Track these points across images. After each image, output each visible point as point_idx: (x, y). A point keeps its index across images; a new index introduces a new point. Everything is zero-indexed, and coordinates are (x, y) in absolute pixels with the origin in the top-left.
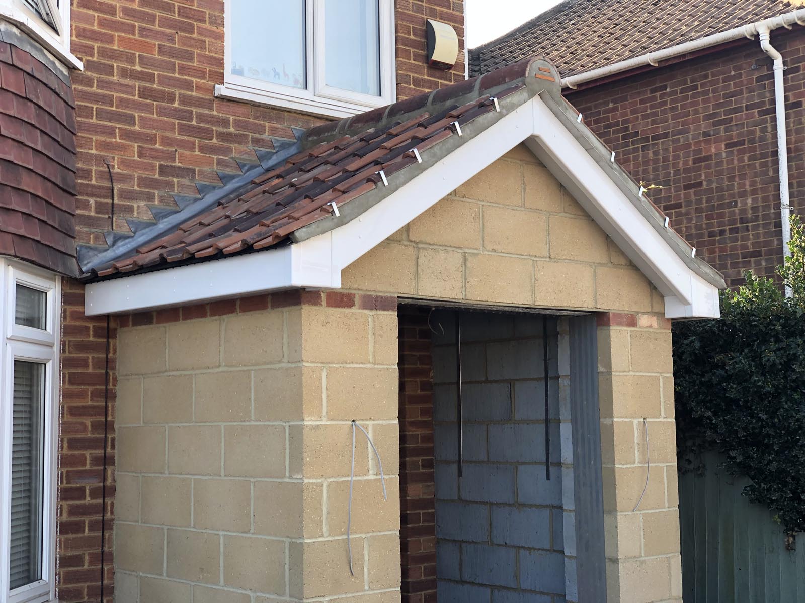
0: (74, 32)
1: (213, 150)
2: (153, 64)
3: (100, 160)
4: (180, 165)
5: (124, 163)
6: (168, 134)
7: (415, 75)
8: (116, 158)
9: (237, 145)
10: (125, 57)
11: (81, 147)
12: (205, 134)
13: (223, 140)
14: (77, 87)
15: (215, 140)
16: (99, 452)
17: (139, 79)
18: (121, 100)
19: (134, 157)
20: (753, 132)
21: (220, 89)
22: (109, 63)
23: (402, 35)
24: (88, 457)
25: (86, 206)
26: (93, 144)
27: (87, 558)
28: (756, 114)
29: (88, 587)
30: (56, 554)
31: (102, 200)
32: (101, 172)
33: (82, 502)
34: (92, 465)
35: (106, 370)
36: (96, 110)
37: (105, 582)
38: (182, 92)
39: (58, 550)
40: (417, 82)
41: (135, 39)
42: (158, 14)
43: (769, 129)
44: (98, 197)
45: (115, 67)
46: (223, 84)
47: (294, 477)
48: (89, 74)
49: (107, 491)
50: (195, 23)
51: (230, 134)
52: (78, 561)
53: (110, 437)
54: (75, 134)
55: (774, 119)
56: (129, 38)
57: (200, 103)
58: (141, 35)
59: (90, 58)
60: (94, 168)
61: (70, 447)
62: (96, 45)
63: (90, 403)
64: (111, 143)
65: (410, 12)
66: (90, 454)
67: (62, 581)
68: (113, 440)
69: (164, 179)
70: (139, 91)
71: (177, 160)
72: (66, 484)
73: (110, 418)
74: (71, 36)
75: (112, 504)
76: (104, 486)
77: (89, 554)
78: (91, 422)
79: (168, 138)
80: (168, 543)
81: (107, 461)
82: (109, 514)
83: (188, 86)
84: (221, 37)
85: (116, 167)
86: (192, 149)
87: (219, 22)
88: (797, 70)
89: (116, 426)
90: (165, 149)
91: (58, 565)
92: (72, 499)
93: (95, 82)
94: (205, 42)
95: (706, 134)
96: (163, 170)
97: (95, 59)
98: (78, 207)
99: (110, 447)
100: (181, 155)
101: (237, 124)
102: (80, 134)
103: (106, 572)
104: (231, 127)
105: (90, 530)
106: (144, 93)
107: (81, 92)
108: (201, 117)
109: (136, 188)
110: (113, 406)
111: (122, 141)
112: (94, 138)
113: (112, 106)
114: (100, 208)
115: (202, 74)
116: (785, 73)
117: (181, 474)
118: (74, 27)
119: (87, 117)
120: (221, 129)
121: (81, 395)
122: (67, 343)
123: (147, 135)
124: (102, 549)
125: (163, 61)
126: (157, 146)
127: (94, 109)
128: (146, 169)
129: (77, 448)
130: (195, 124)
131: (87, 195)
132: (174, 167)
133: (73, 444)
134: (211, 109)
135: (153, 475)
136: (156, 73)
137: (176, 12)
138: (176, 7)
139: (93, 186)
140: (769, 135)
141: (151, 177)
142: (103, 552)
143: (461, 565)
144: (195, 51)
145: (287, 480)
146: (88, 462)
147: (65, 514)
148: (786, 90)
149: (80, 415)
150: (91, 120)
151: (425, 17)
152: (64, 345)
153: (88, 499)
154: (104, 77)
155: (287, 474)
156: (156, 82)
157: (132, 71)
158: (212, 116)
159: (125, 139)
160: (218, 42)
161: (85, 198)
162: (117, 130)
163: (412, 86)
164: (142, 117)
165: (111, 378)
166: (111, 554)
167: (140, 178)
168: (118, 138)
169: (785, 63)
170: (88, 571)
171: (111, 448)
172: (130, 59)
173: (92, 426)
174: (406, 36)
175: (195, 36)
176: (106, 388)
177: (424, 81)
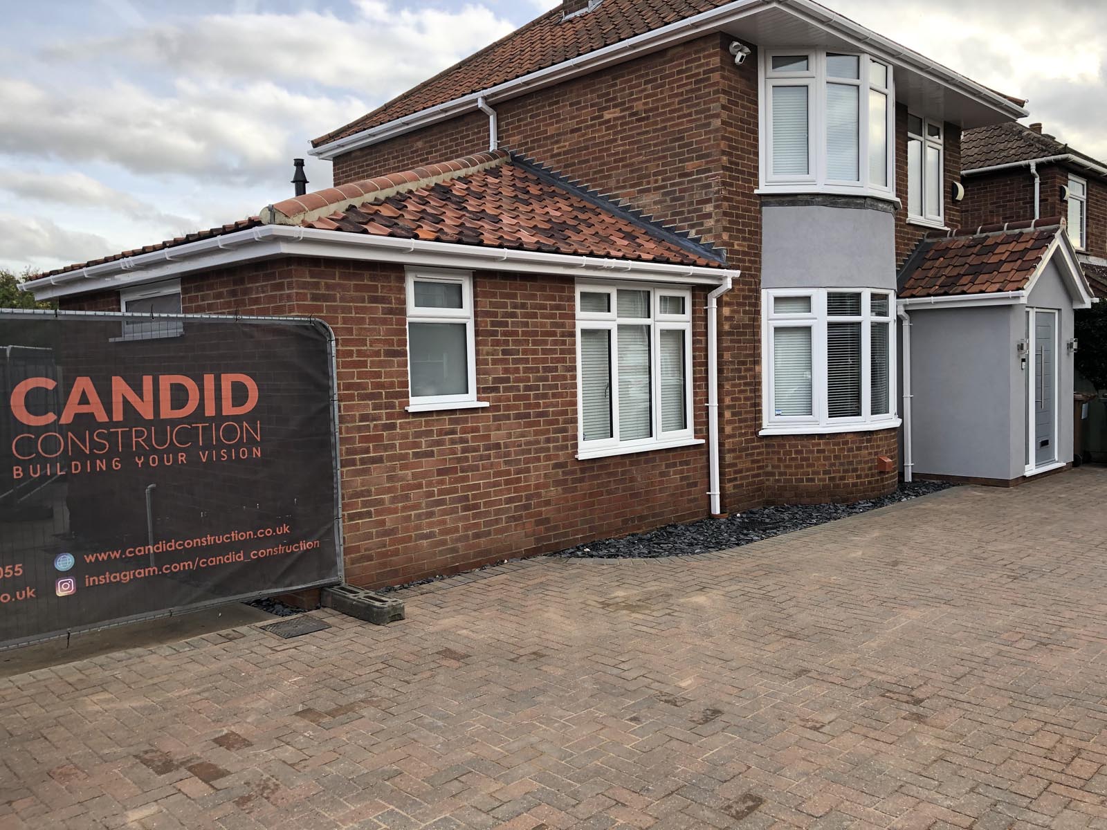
88: (1046, 183)
95: (991, 212)
116: (1040, 184)
148: (1040, 193)
169: (1040, 180)
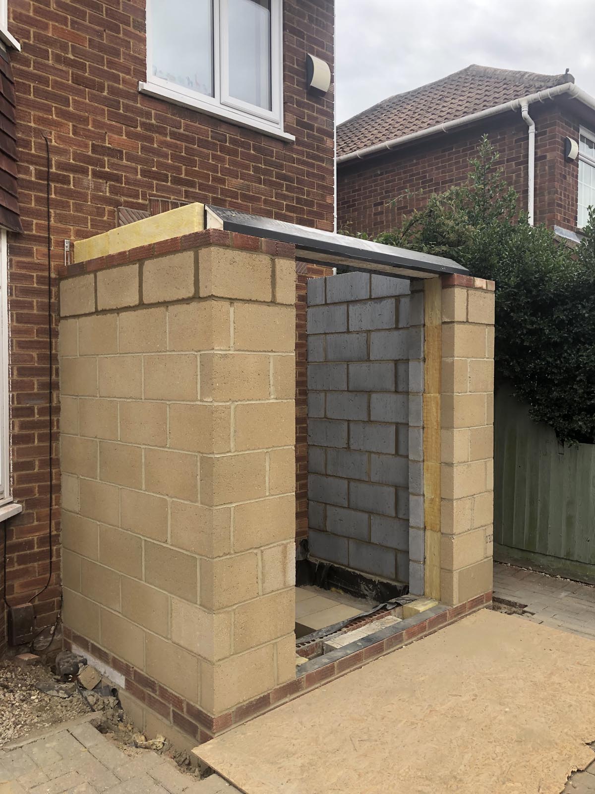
0: (11, 15)
1: (137, 137)
2: (84, 55)
3: (38, 133)
4: (110, 146)
5: (59, 138)
6: (99, 118)
7: (298, 98)
8: (53, 133)
9: (157, 135)
10: (58, 44)
11: (21, 120)
12: (131, 122)
13: (146, 129)
14: (15, 65)
15: (139, 129)
16: (45, 379)
17: (72, 66)
18: (56, 82)
19: (69, 134)
20: (511, 178)
21: (142, 85)
22: (44, 47)
23: (289, 64)
24: (36, 383)
25: (27, 171)
26: (32, 118)
27: (37, 463)
28: (514, 165)
29: (39, 486)
30: (10, 461)
31: (42, 168)
32: (39, 143)
33: (31, 419)
34: (39, 389)
35: (50, 312)
36: (34, 89)
37: (54, 482)
38: (111, 83)
39: (11, 457)
40: (299, 104)
41: (67, 30)
42: (88, 11)
43: (522, 175)
44: (37, 165)
45: (50, 52)
46: (145, 81)
47: (205, 400)
48: (26, 55)
49: (53, 410)
50: (121, 25)
51: (152, 125)
52: (30, 466)
53: (54, 367)
54: (14, 107)
55: (527, 168)
56: (62, 28)
57: (127, 95)
58: (73, 28)
59: (27, 41)
60: (33, 140)
61: (19, 374)
62: (32, 30)
63: (36, 338)
64: (48, 119)
65: (295, 46)
66: (38, 380)
67: (15, 482)
68: (57, 370)
69: (97, 156)
70: (72, 77)
71: (107, 142)
72: (18, 404)
73: (54, 352)
74: (9, 18)
75: (58, 421)
76: (50, 406)
77: (39, 460)
78: (37, 354)
79: (99, 122)
80: (100, 452)
81: (52, 386)
82: (55, 428)
83: (116, 79)
84: (143, 41)
85: (53, 141)
86: (120, 134)
87: (142, 27)
88: (545, 133)
89: (59, 358)
90: (96, 130)
91: (11, 469)
92: (22, 416)
93: (32, 62)
94: (129, 42)
96: (95, 148)
97: (31, 42)
98: (19, 172)
99: (54, 375)
100: (110, 137)
101: (157, 117)
102: (19, 107)
103: (54, 474)
104: (153, 119)
105: (39, 441)
106: (77, 80)
107: (19, 69)
108: (127, 108)
109: (71, 161)
110: (56, 342)
111: (58, 119)
112: (32, 113)
113: (48, 87)
114: (39, 174)
115: (127, 71)
116: (536, 136)
117: (109, 397)
118: (11, 10)
119: (25, 93)
120: (144, 120)
121: (28, 332)
122: (14, 288)
123: (81, 117)
124: (50, 455)
125: (92, 53)
126: (90, 127)
127: (32, 87)
128: (80, 146)
129: (24, 375)
130: (122, 112)
131: (27, 162)
132: (105, 147)
133: (22, 371)
134: (136, 101)
135: (87, 397)
136: (87, 63)
137: (104, 13)
138: (104, 8)
139: (33, 155)
140: (522, 179)
141: (84, 153)
142: (51, 459)
143: (326, 464)
144: (122, 49)
145: (198, 403)
146: (36, 386)
147: (17, 429)
148: (536, 148)
149: (28, 348)
150: (29, 97)
151: (306, 52)
152: (11, 289)
153: (37, 416)
154: (40, 60)
155: (199, 398)
156: (88, 71)
157: (66, 58)
158: (137, 108)
159: (61, 117)
160: (141, 44)
161: (26, 164)
162: (53, 109)
163: (295, 106)
164: (75, 100)
165: (54, 319)
166: (58, 460)
167: (74, 153)
168: (54, 116)
169: (536, 129)
170: (38, 473)
171: (56, 375)
172: (64, 47)
173: (38, 357)
174: (291, 65)
175: (121, 35)
176: (50, 327)
177: (304, 102)
